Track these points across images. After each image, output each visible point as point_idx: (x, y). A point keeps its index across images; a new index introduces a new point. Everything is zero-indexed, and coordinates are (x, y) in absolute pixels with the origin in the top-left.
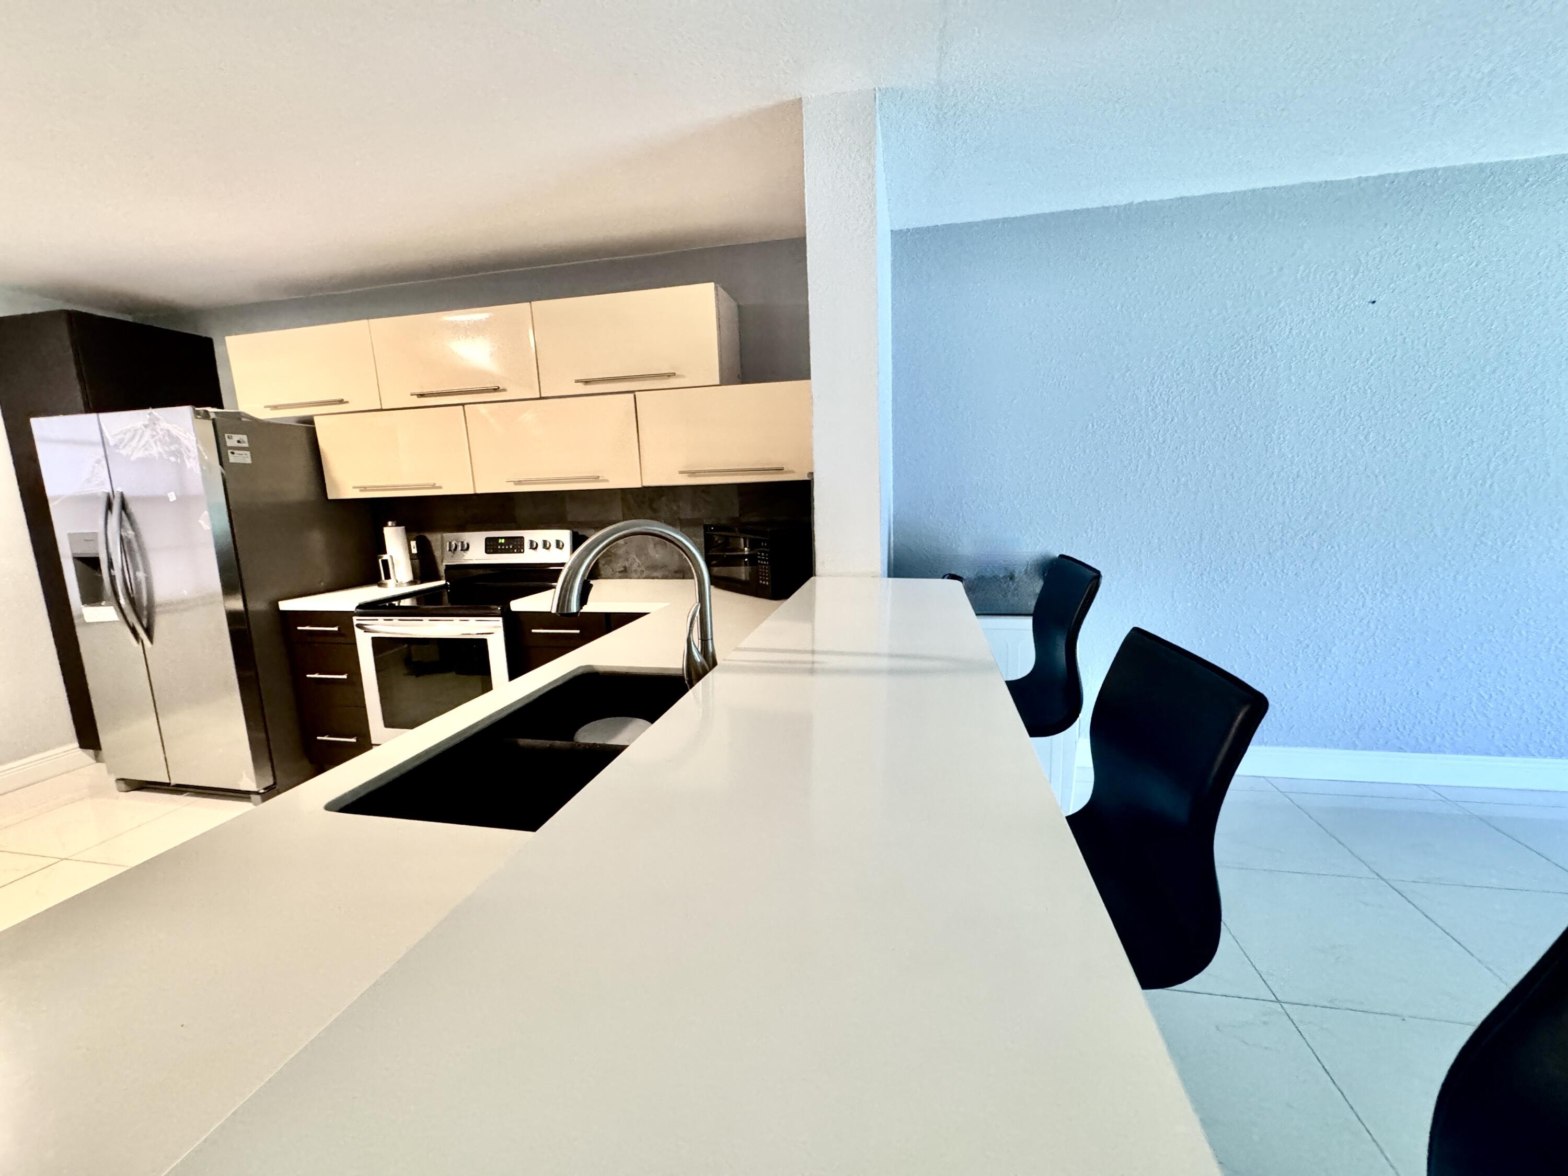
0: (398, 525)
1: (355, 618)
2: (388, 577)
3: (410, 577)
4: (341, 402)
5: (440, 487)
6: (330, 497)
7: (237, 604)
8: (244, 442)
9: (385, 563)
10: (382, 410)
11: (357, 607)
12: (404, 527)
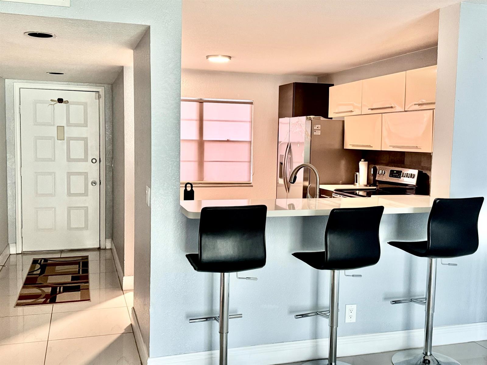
0: (365, 161)
1: (333, 194)
2: (357, 182)
3: (366, 183)
4: (352, 111)
5: (372, 147)
6: (344, 148)
7: (307, 184)
8: (319, 127)
9: (357, 175)
10: (361, 115)
11: (335, 190)
12: (367, 162)
